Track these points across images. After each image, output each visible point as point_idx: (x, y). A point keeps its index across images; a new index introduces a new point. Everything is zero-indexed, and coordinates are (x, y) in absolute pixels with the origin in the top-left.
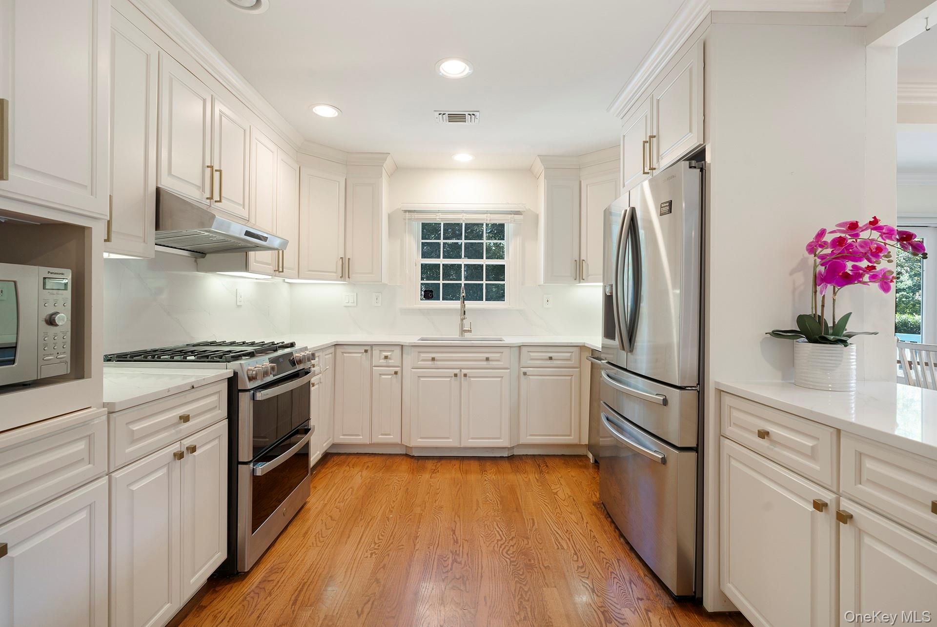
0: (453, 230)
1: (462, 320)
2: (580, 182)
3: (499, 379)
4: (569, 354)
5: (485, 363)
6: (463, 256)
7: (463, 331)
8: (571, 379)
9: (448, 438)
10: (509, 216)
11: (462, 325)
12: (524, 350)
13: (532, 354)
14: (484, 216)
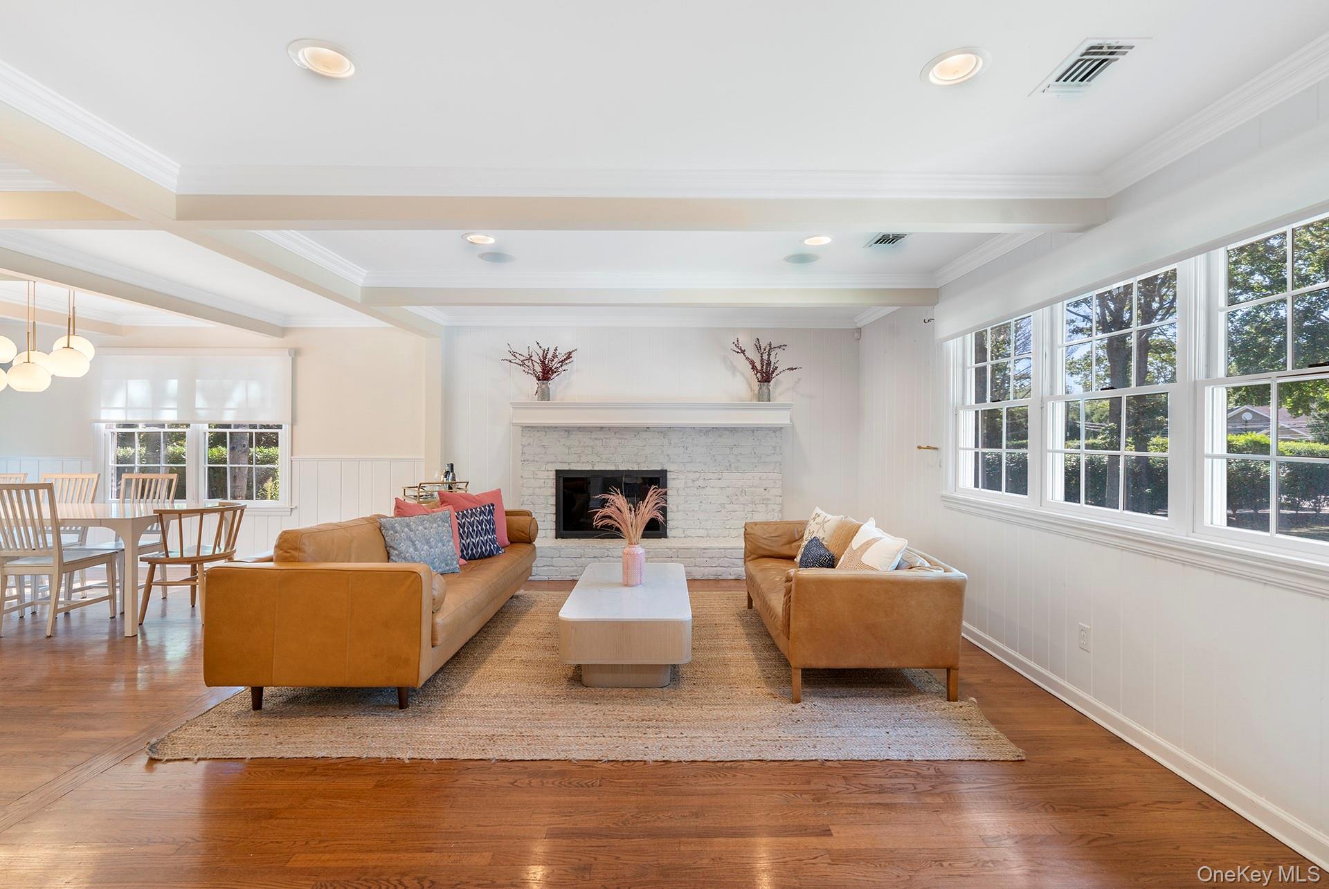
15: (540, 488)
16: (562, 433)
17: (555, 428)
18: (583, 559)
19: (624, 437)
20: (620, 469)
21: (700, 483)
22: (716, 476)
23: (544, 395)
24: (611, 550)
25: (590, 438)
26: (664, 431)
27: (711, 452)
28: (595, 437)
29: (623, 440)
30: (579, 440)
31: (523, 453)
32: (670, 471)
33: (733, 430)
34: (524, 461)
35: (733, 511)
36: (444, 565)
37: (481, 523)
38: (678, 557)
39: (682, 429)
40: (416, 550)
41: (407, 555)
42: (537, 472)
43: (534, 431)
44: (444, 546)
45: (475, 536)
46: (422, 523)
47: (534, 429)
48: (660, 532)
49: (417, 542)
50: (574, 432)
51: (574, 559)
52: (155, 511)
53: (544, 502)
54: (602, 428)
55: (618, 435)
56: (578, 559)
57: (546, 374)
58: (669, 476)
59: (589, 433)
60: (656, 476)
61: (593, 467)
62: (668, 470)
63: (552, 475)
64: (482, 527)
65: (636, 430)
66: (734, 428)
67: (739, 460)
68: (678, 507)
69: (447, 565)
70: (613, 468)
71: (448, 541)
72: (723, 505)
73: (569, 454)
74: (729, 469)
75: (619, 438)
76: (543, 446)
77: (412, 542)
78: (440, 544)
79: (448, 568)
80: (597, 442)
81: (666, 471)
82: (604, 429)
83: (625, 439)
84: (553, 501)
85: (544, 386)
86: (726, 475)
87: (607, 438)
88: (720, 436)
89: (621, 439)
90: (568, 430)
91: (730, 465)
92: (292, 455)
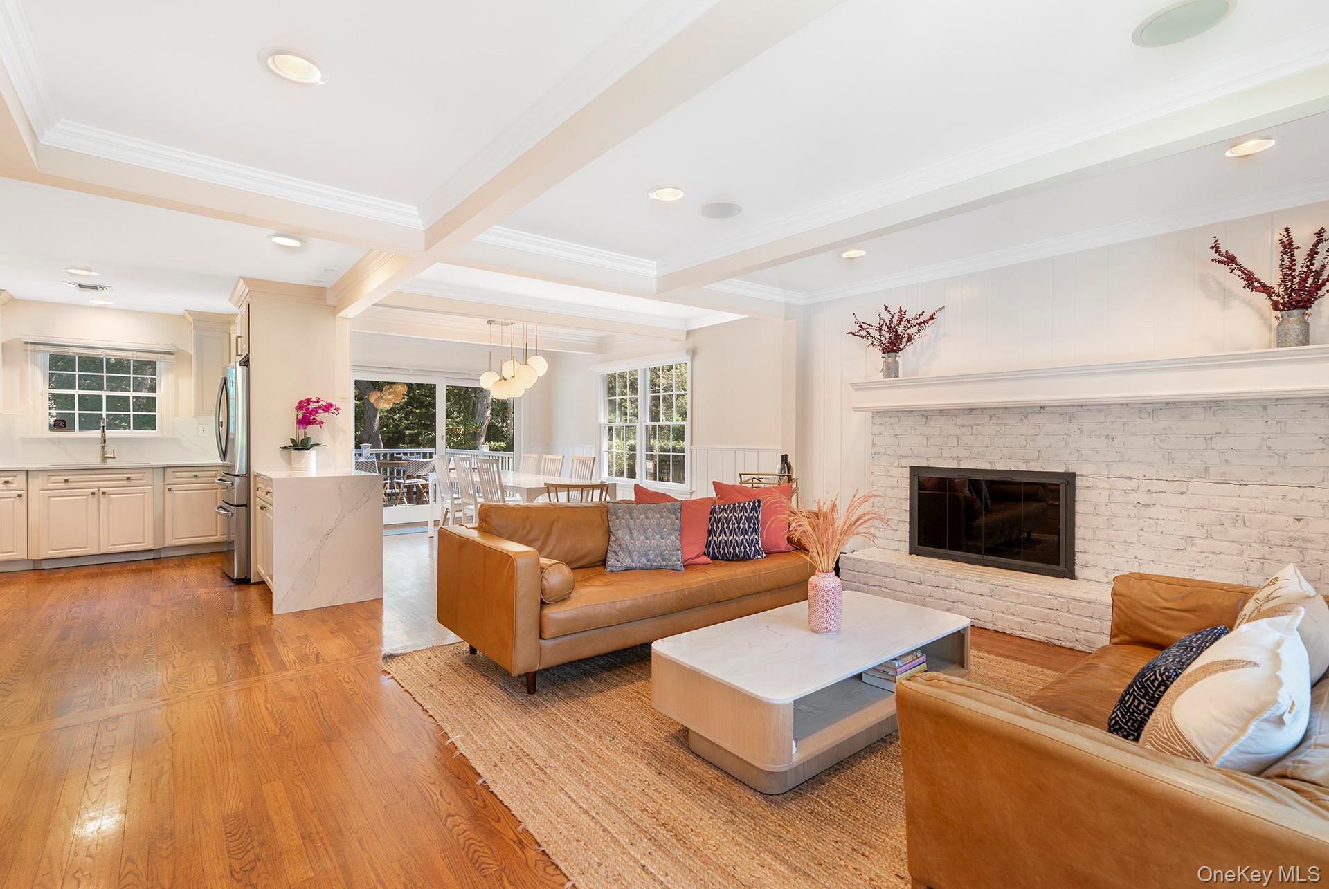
0: (90, 363)
1: (103, 447)
2: (230, 335)
3: (142, 494)
4: (214, 472)
5: (127, 482)
6: (105, 389)
7: (104, 458)
8: (216, 492)
9: (85, 547)
10: (159, 355)
11: (103, 453)
12: (168, 470)
13: (177, 473)
14: (130, 354)
15: (892, 488)
16: (919, 418)
17: (910, 412)
18: (923, 586)
19: (1005, 422)
20: (998, 469)
21: (1141, 497)
22: (1175, 486)
23: (891, 371)
24: (960, 581)
25: (956, 425)
26: (1072, 411)
27: (1162, 445)
28: (962, 423)
29: (1003, 428)
30: (940, 428)
31: (873, 444)
32: (1081, 475)
33: (1214, 405)
34: (874, 454)
35: (1214, 553)
36: (659, 559)
37: (739, 520)
38: (1068, 611)
39: (1103, 408)
40: (632, 538)
41: (623, 542)
42: (887, 468)
43: (886, 417)
44: (663, 538)
45: (728, 534)
46: (645, 512)
47: (886, 414)
48: (1061, 568)
49: (635, 531)
50: (933, 418)
51: (911, 584)
52: (545, 484)
53: (896, 506)
54: (971, 410)
55: (994, 420)
56: (916, 585)
57: (893, 346)
58: (1079, 482)
59: (955, 418)
60: (1054, 481)
61: (959, 464)
62: (1078, 473)
63: (906, 472)
64: (749, 524)
65: (1022, 412)
66: (1216, 401)
67: (1227, 461)
68: (1095, 532)
69: (664, 559)
70: (987, 466)
71: (670, 535)
72: (1190, 539)
73: (927, 446)
74: (1204, 475)
75: (997, 425)
76: (896, 436)
77: (630, 530)
78: (658, 537)
79: (664, 563)
80: (964, 430)
81: (1074, 474)
82: (975, 412)
83: (1005, 425)
84: (906, 505)
85: (890, 360)
86: (1195, 487)
87: (978, 425)
88: (1183, 418)
89: (1001, 425)
90: (926, 414)
91: (1207, 469)
92: (692, 445)
